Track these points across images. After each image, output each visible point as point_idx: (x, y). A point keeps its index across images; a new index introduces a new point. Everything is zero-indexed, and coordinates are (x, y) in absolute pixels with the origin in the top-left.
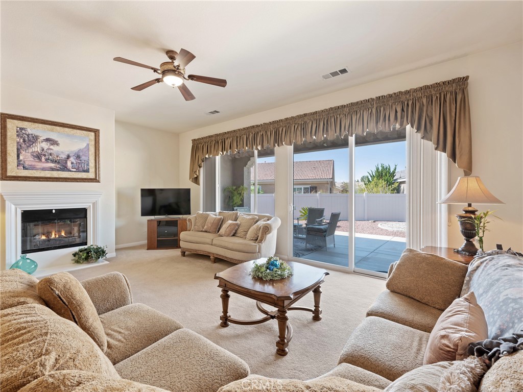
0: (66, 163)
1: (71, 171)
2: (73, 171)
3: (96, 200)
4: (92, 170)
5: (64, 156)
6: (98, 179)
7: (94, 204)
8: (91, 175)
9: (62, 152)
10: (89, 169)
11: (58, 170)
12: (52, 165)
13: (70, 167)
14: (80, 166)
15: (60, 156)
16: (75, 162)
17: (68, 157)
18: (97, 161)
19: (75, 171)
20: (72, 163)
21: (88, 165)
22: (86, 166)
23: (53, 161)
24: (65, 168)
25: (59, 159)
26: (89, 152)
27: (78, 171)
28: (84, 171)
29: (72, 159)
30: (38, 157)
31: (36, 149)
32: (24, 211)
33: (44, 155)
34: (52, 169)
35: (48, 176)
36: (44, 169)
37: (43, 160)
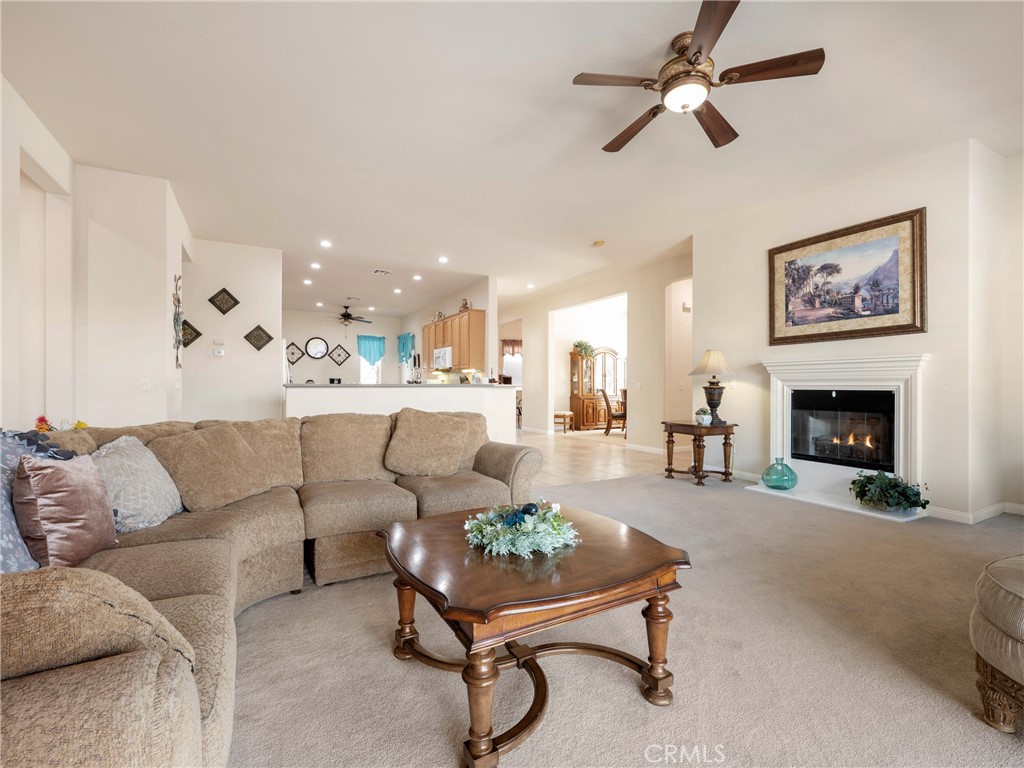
0: (853, 301)
1: (861, 316)
2: (865, 316)
3: (911, 373)
4: (905, 306)
5: (848, 290)
6: (918, 324)
7: (906, 382)
8: (903, 318)
9: (846, 284)
10: (897, 305)
11: (839, 319)
12: (830, 311)
13: (860, 310)
14: (878, 303)
15: (843, 292)
16: (869, 297)
17: (857, 289)
18: (918, 284)
19: (868, 316)
20: (864, 300)
21: (896, 297)
22: (890, 301)
23: (832, 304)
24: (850, 313)
25: (840, 297)
26: (897, 267)
27: (875, 313)
28: (887, 312)
29: (863, 292)
30: (810, 301)
31: (809, 288)
32: (795, 391)
33: (819, 296)
34: (830, 318)
35: (824, 331)
36: (818, 321)
37: (817, 305)
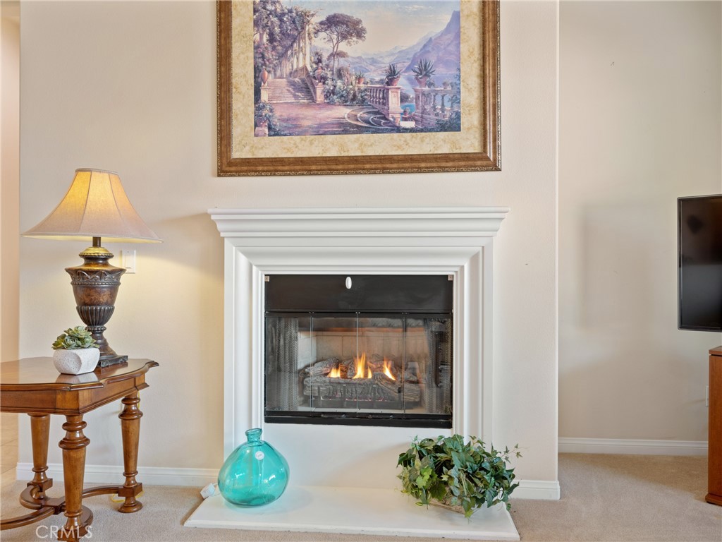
0: (385, 98)
1: (399, 130)
2: (406, 130)
3: (483, 242)
4: (470, 119)
5: (376, 75)
6: (490, 154)
7: (474, 259)
8: (467, 141)
9: (374, 61)
10: (458, 117)
11: (360, 130)
12: (343, 112)
13: (398, 116)
14: (428, 108)
15: (368, 76)
16: (412, 95)
17: (392, 75)
18: (490, 81)
19: (412, 130)
20: (404, 98)
21: (456, 100)
22: (448, 107)
23: (350, 99)
24: (380, 123)
25: (362, 86)
26: (458, 45)
27: (423, 128)
28: (443, 127)
29: (402, 83)
30: (305, 87)
31: (302, 60)
32: (272, 276)
33: (323, 79)
34: (344, 128)
35: (333, 152)
36: (321, 130)
37: (320, 97)
